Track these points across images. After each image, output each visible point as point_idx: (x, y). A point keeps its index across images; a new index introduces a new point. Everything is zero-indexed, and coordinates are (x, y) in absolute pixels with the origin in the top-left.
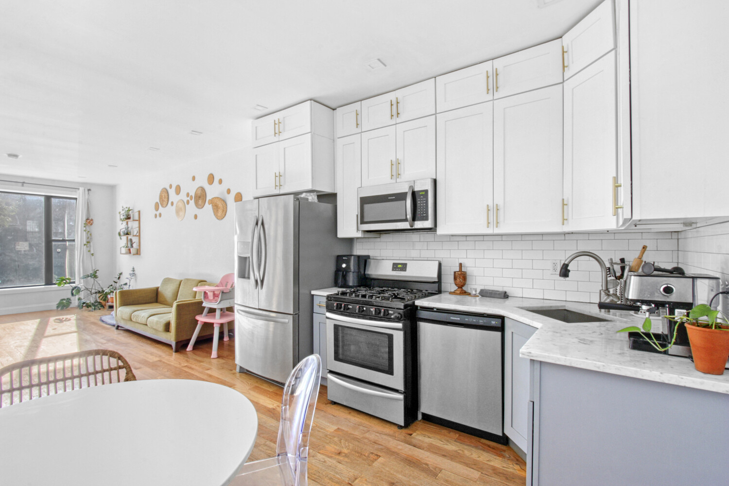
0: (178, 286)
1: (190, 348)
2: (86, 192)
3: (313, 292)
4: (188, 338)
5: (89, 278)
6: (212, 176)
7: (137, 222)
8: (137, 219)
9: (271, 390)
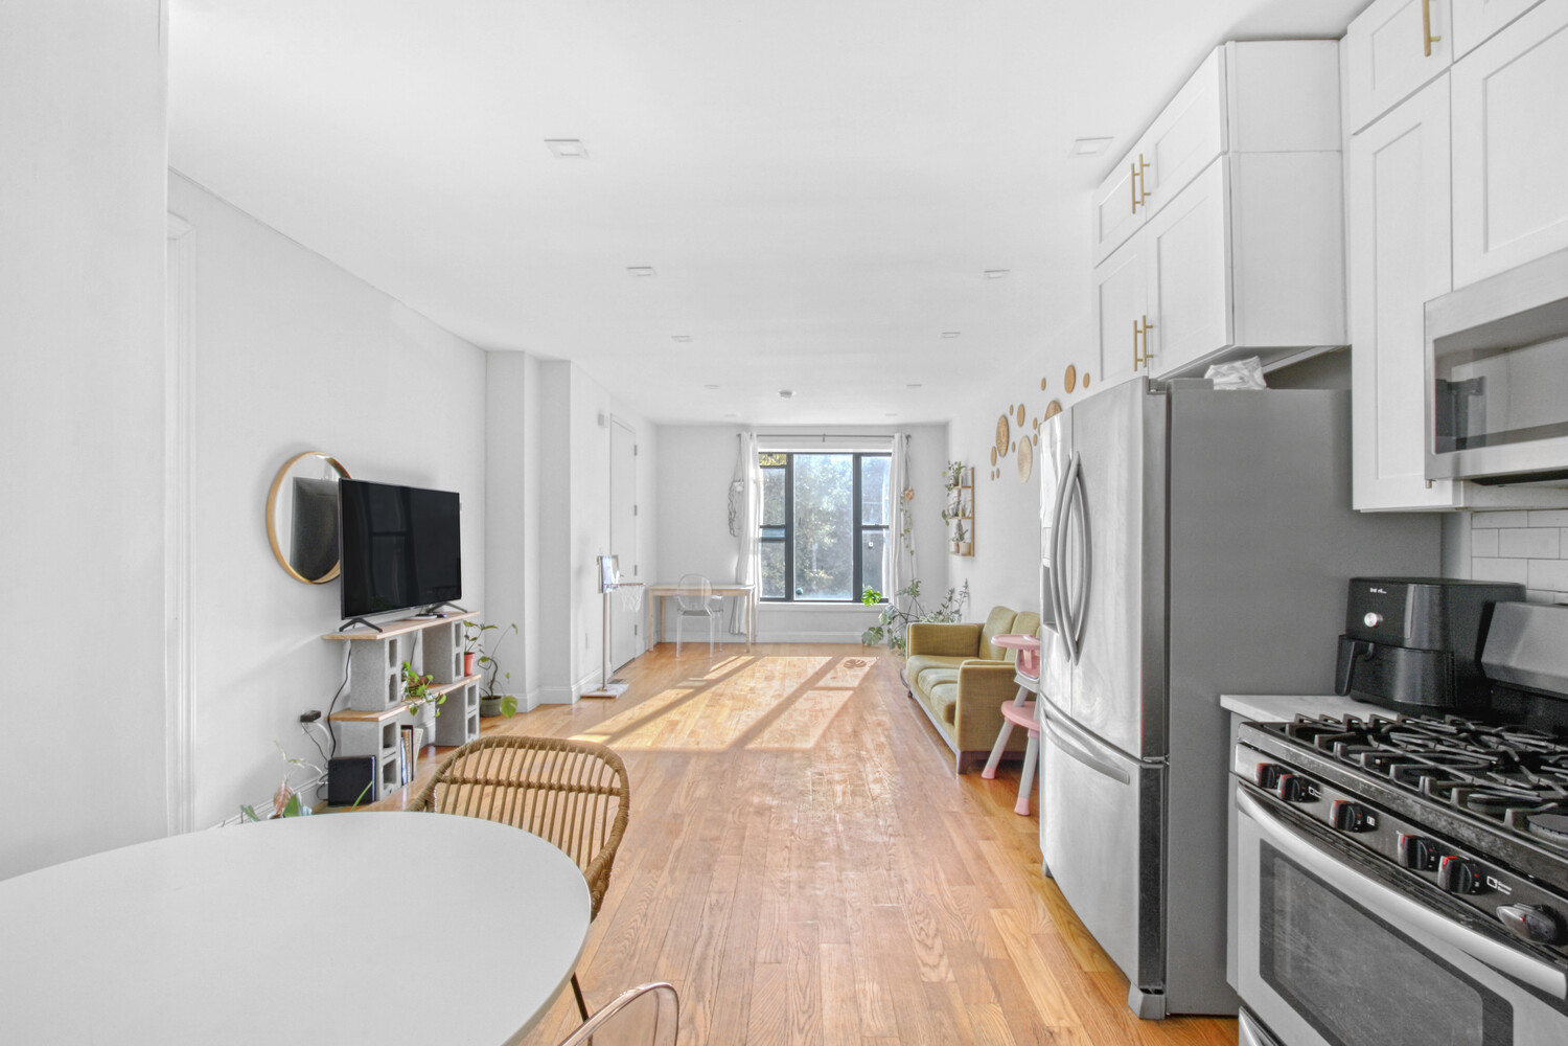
0: (1009, 626)
1: (988, 771)
2: (905, 441)
3: (1227, 702)
4: (985, 748)
5: (906, 595)
6: (1072, 372)
7: (970, 490)
8: (970, 484)
9: (1086, 968)
